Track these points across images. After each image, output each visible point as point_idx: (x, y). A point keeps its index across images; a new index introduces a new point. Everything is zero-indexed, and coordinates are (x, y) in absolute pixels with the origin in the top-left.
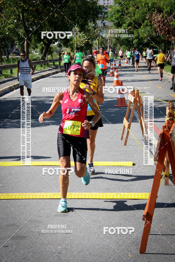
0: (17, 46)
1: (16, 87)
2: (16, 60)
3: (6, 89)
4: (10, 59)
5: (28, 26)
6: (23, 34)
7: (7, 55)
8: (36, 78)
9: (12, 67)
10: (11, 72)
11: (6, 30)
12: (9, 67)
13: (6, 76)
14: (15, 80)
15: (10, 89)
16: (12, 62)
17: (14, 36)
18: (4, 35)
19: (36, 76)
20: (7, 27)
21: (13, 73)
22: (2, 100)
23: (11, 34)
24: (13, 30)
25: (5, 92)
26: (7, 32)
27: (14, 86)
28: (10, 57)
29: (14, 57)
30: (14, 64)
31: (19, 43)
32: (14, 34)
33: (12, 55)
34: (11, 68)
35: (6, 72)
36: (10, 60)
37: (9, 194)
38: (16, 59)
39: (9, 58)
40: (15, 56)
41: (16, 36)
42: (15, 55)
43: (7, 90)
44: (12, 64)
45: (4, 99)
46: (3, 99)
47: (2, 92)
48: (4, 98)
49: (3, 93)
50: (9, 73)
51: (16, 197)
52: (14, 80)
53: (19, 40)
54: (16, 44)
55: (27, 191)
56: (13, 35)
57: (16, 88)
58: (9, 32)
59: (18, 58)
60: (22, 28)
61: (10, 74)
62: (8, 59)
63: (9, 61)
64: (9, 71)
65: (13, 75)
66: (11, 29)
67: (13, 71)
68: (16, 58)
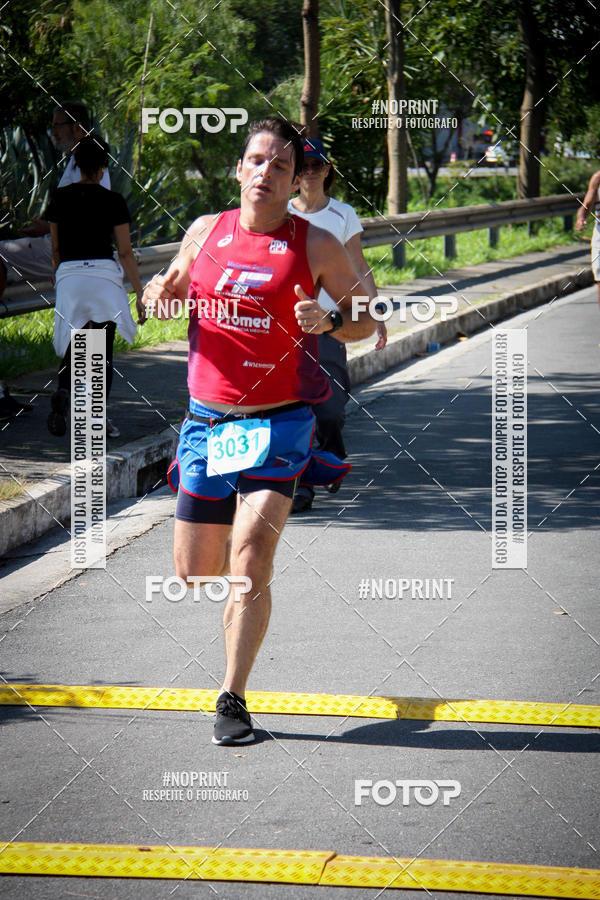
0: (482, 122)
1: (470, 324)
2: (470, 189)
3: (421, 334)
4: (442, 185)
5: (542, 19)
6: (515, 58)
7: (428, 164)
8: (570, 278)
9: (452, 225)
10: (450, 251)
11: (433, 42)
12: (437, 223)
13: (423, 271)
14: (468, 289)
15: (439, 335)
16: (452, 201)
17: (472, 67)
18: (421, 68)
19: (571, 269)
20: (437, 25)
21: (459, 253)
22: (402, 387)
23: (456, 61)
24: (465, 40)
25: (416, 350)
26: (435, 52)
27: (462, 319)
28: (443, 173)
29: (464, 174)
30: (465, 208)
31: (494, 103)
32: (474, 60)
33: (457, 166)
34: (449, 232)
35: (424, 250)
36: (442, 190)
37: (438, 862)
38: (474, 183)
39: (438, 181)
40: (471, 167)
41: (482, 70)
42: (467, 163)
43: (426, 339)
44: (452, 208)
45: (412, 383)
46: (407, 383)
47: (399, 350)
48: (408, 379)
49: (408, 354)
50: (435, 255)
51: (474, 882)
52: (464, 287)
53: (496, 88)
54: (479, 111)
55: (531, 856)
56: (468, 63)
57: (472, 327)
58: (450, 49)
59: (484, 178)
60: (513, 29)
61: (443, 258)
62: (434, 186)
63: (436, 195)
64: (438, 243)
65: (456, 265)
66: (460, 34)
67: (458, 247)
68: (473, 179)
